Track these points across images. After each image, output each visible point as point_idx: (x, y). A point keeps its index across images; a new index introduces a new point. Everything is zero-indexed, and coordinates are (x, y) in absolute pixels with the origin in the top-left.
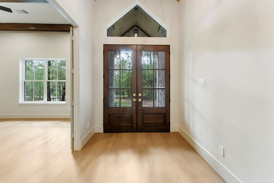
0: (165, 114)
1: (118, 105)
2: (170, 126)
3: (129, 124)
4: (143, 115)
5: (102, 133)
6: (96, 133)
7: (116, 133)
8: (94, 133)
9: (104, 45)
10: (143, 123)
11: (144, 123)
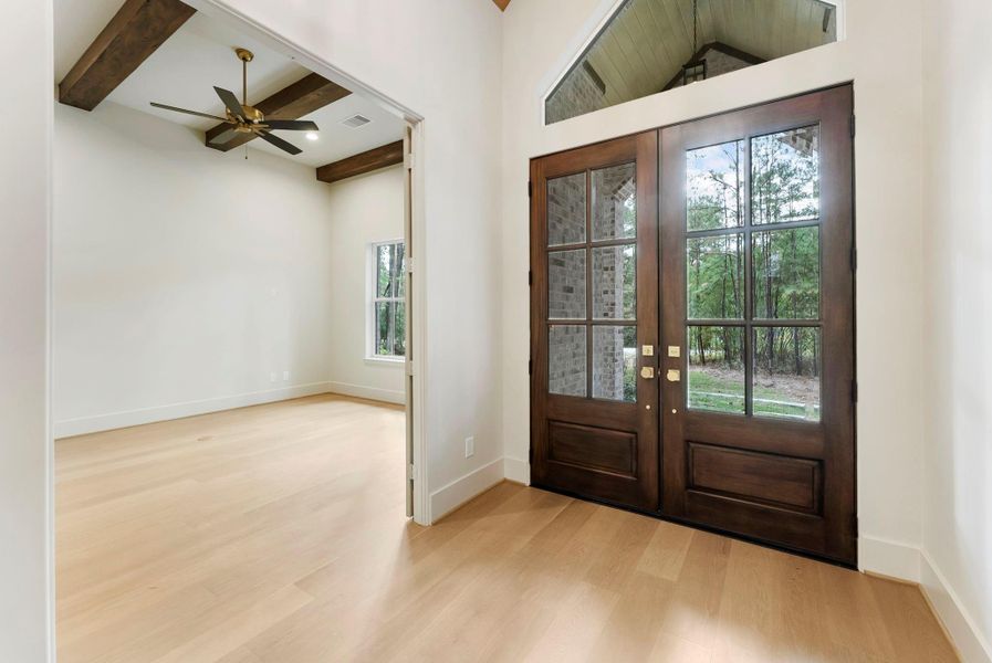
0: (821, 462)
1: (580, 391)
2: (855, 534)
3: (627, 473)
4: (692, 445)
5: (523, 486)
6: (505, 481)
7: (572, 499)
8: (501, 478)
9: (532, 160)
10: (690, 485)
11: (696, 483)
